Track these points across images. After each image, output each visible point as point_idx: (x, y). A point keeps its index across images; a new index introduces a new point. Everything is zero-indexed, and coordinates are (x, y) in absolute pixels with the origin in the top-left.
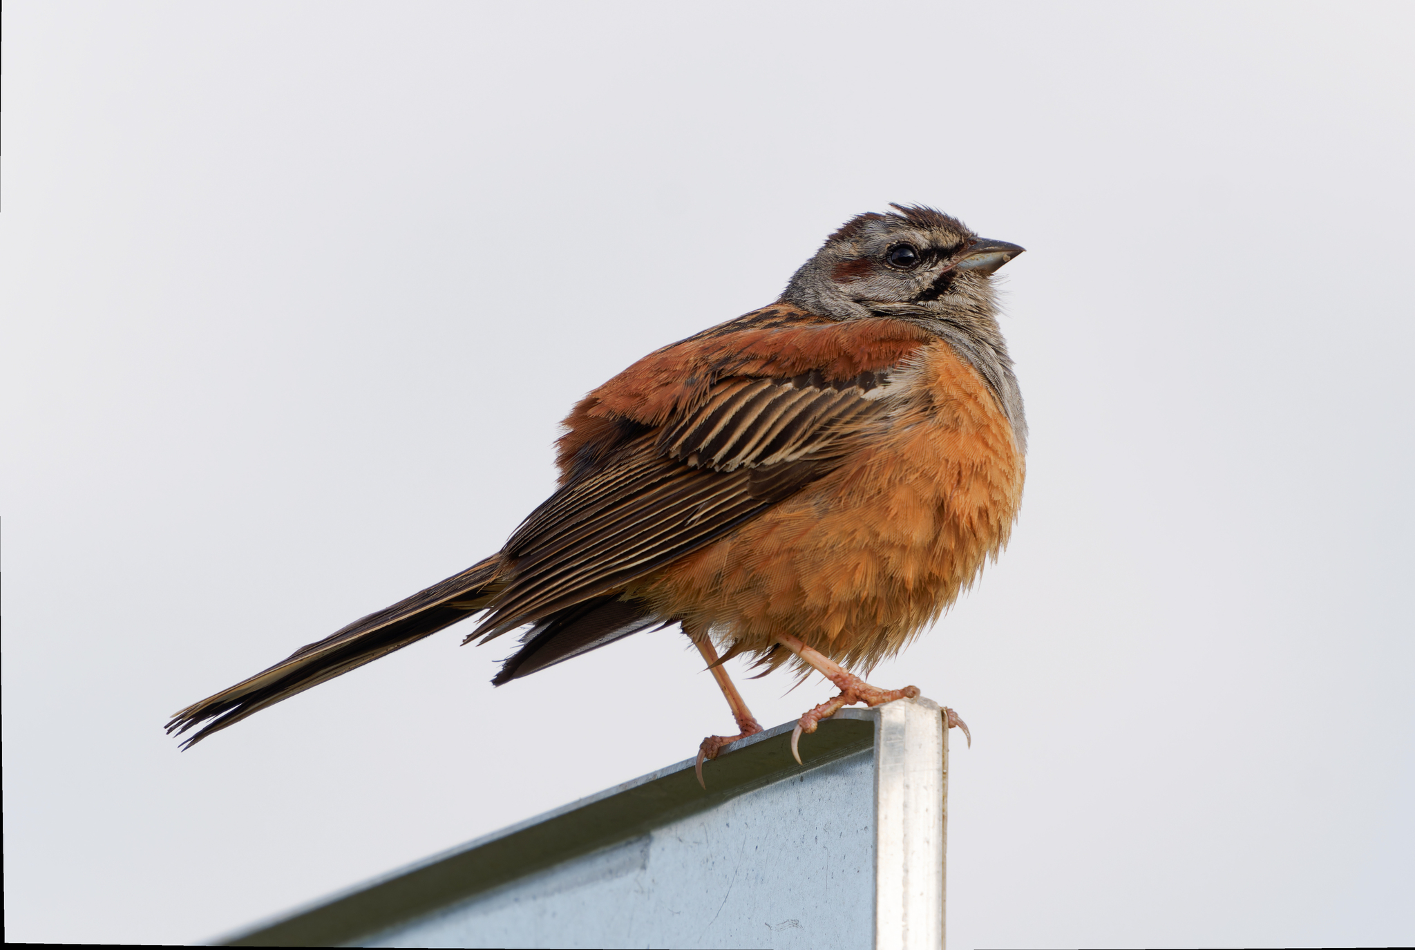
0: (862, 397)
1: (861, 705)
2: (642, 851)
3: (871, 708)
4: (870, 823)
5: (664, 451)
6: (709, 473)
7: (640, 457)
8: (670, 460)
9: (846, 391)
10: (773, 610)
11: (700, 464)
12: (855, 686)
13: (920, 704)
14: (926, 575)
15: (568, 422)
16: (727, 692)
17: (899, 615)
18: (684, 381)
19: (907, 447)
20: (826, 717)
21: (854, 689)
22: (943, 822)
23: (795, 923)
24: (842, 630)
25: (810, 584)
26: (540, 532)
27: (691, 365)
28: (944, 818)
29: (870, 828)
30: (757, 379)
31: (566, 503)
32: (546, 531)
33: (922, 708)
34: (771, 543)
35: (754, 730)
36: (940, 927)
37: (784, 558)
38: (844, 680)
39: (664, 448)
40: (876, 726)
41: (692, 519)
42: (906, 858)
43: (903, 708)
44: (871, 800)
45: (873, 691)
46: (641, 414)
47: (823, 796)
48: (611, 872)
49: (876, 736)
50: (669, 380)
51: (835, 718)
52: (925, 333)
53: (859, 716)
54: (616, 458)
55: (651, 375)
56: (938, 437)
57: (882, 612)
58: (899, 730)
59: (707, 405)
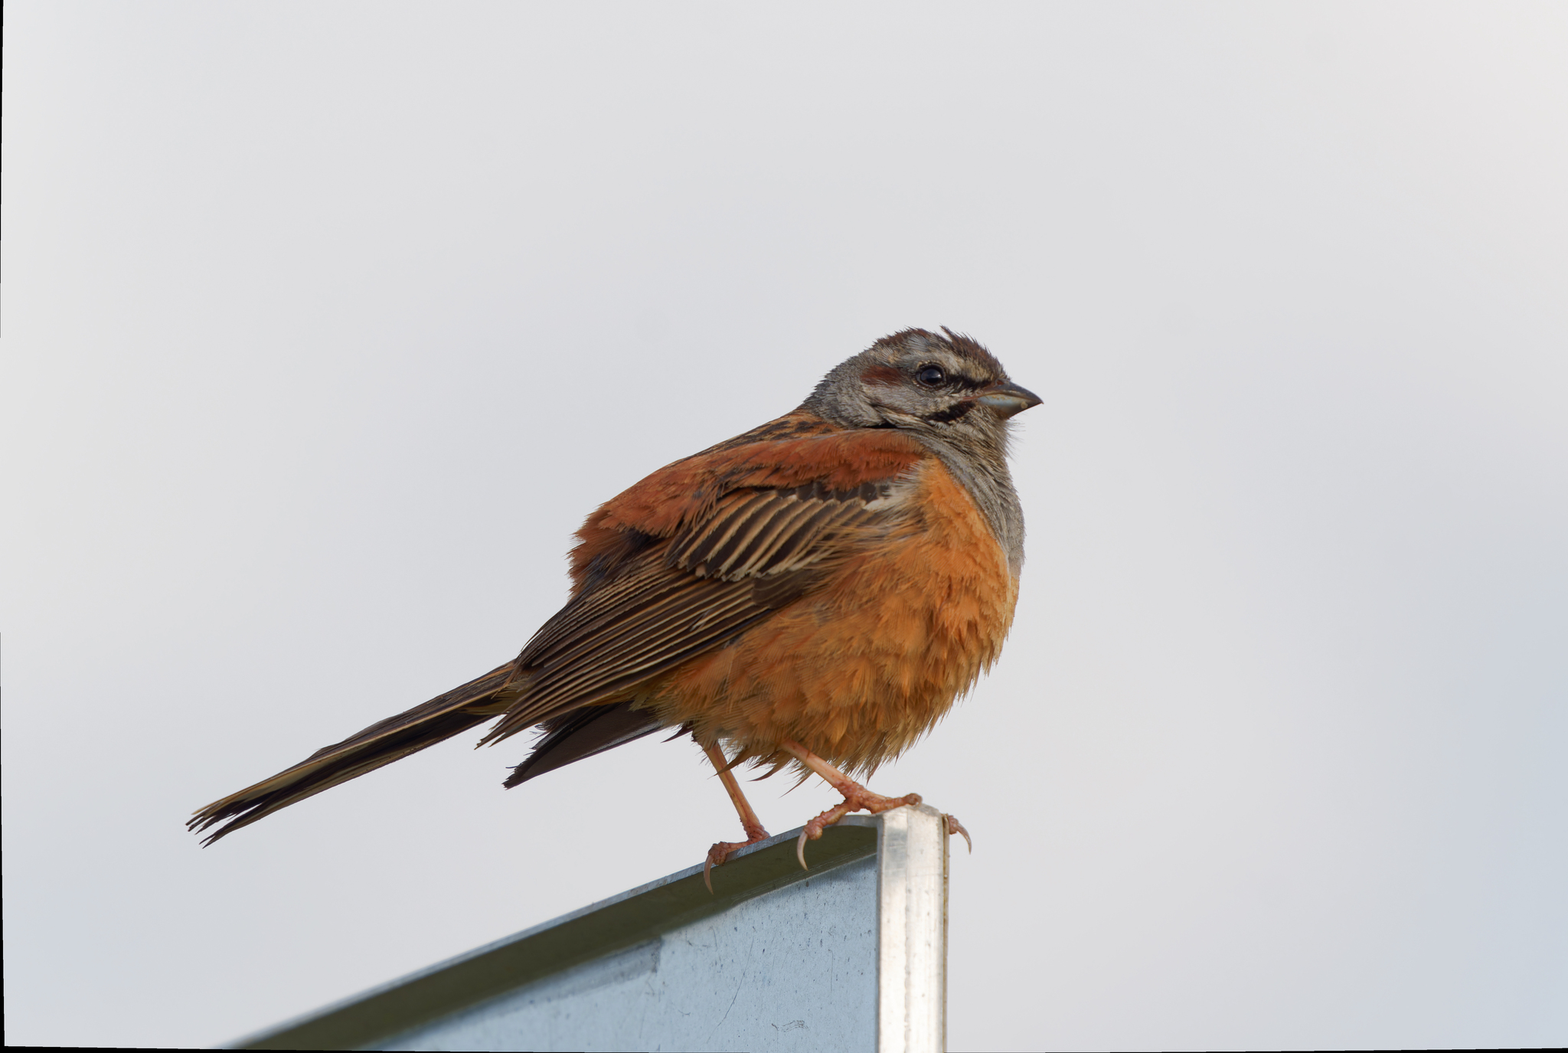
0: (865, 508)
1: (864, 812)
2: (652, 955)
3: (874, 815)
4: (873, 927)
5: (673, 561)
6: (716, 582)
7: (650, 568)
8: (678, 570)
9: (848, 502)
10: (778, 716)
11: (708, 574)
12: (858, 793)
13: (922, 811)
14: (922, 682)
15: (581, 533)
16: (736, 799)
17: (898, 722)
18: (691, 495)
19: (899, 557)
20: (831, 823)
21: (858, 797)
22: (944, 926)
23: (801, 1024)
24: (844, 736)
25: (811, 690)
26: (553, 642)
27: (699, 479)
28: (945, 922)
29: (874, 932)
30: (763, 489)
31: (578, 613)
32: (558, 641)
33: (924, 814)
34: (774, 651)
35: (761, 837)
36: (941, 1027)
37: (787, 665)
38: (848, 787)
39: (673, 559)
40: (879, 832)
41: (698, 624)
42: (908, 960)
43: (905, 815)
44: (874, 904)
45: (876, 798)
46: (650, 526)
47: (828, 900)
48: (622, 974)
49: (879, 842)
50: (677, 493)
51: (839, 824)
52: (921, 448)
53: (863, 823)
54: (627, 569)
55: (661, 488)
56: (931, 549)
57: (881, 718)
58: (902, 837)
59: (714, 518)
